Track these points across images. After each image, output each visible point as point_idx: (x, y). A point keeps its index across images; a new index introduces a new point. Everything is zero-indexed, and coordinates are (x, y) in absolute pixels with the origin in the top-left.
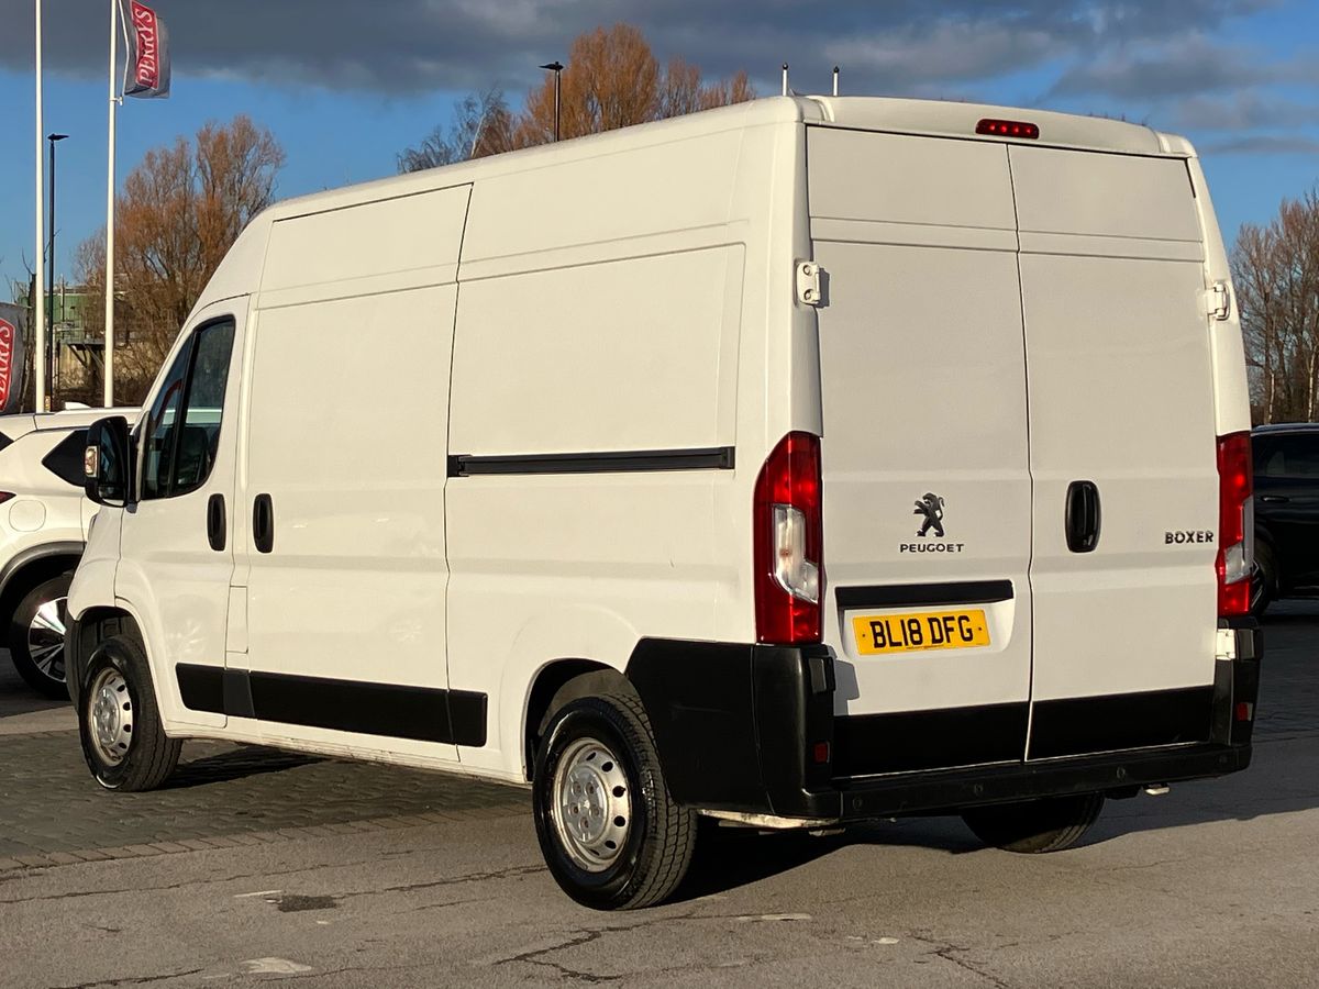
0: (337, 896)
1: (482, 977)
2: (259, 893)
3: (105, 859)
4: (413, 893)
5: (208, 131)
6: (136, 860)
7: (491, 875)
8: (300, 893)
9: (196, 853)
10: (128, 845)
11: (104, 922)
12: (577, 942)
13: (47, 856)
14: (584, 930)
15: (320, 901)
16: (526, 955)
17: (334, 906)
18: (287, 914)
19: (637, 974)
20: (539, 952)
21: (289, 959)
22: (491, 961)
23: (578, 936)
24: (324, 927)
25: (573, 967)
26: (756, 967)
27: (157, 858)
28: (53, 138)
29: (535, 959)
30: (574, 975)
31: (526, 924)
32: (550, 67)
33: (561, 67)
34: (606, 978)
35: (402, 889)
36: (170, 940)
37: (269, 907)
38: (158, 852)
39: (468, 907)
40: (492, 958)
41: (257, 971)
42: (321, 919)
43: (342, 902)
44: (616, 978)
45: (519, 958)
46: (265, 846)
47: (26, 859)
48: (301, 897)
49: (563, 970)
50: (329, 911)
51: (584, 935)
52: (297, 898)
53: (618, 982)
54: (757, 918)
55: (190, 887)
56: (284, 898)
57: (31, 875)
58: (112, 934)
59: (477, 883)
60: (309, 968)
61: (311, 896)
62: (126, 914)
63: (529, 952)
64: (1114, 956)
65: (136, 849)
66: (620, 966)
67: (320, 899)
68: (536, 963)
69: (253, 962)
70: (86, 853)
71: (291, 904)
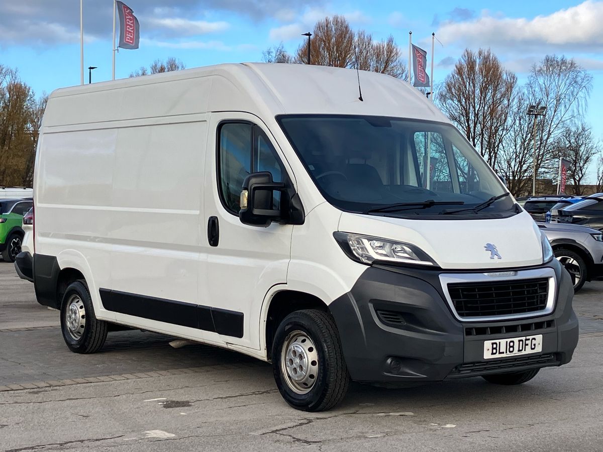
0: (192, 401)
1: (255, 441)
2: (155, 399)
3: (87, 383)
4: (226, 400)
5: (156, 65)
6: (101, 383)
7: (264, 392)
8: (174, 399)
9: (129, 381)
10: (99, 376)
11: (82, 413)
12: (301, 424)
13: (61, 381)
14: (305, 419)
15: (183, 403)
16: (277, 430)
17: (190, 406)
18: (167, 409)
19: (329, 440)
20: (283, 429)
21: (166, 431)
22: (260, 434)
23: (302, 421)
24: (183, 416)
25: (299, 437)
26: (386, 438)
27: (111, 383)
28: (91, 68)
29: (281, 432)
30: (298, 440)
31: (278, 415)
32: (306, 35)
33: (311, 35)
34: (314, 442)
35: (222, 398)
36: (111, 422)
37: (160, 406)
38: (112, 380)
39: (252, 407)
40: (260, 432)
41: (149, 437)
42: (183, 412)
43: (193, 404)
44: (318, 442)
45: (273, 432)
46: (161, 378)
47: (51, 382)
48: (174, 402)
49: (294, 438)
50: (186, 408)
51: (305, 421)
52: (173, 402)
53: (319, 444)
54: (388, 414)
55: (124, 396)
56: (167, 401)
57: (52, 390)
58: (85, 418)
59: (257, 396)
60: (174, 435)
61: (179, 401)
62: (93, 408)
63: (278, 429)
64: (560, 435)
65: (102, 378)
66: (321, 436)
67: (183, 402)
68: (281, 434)
69: (148, 432)
70: (80, 380)
71: (169, 405)
